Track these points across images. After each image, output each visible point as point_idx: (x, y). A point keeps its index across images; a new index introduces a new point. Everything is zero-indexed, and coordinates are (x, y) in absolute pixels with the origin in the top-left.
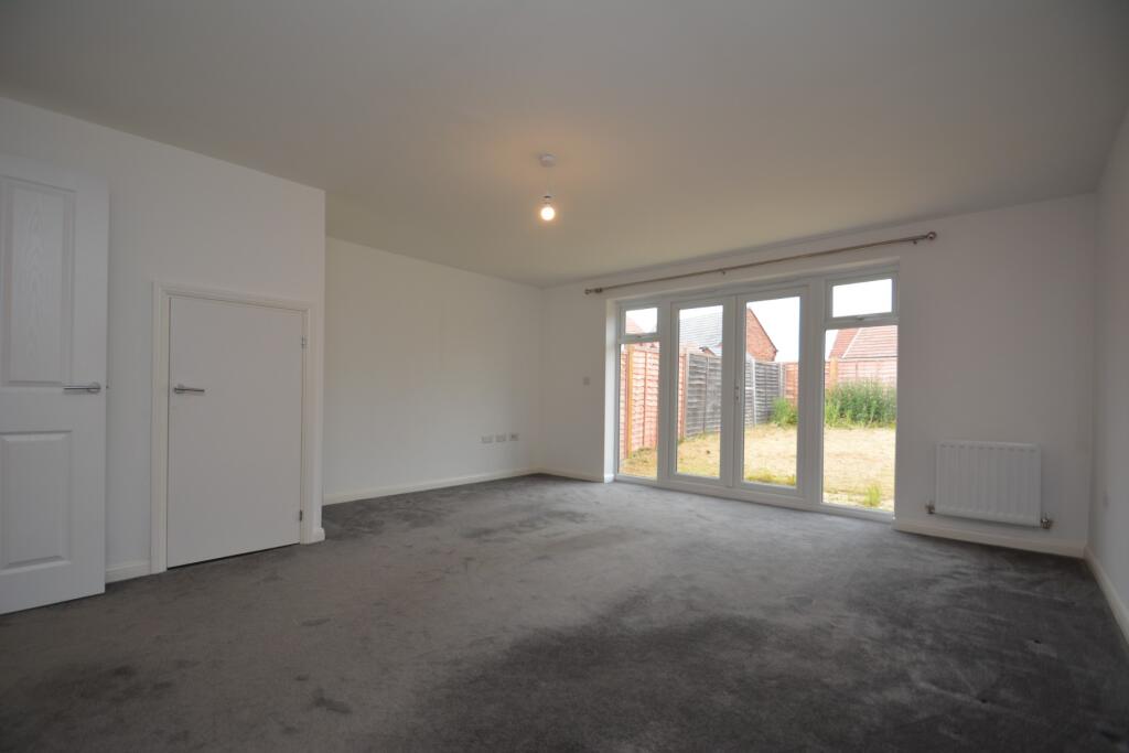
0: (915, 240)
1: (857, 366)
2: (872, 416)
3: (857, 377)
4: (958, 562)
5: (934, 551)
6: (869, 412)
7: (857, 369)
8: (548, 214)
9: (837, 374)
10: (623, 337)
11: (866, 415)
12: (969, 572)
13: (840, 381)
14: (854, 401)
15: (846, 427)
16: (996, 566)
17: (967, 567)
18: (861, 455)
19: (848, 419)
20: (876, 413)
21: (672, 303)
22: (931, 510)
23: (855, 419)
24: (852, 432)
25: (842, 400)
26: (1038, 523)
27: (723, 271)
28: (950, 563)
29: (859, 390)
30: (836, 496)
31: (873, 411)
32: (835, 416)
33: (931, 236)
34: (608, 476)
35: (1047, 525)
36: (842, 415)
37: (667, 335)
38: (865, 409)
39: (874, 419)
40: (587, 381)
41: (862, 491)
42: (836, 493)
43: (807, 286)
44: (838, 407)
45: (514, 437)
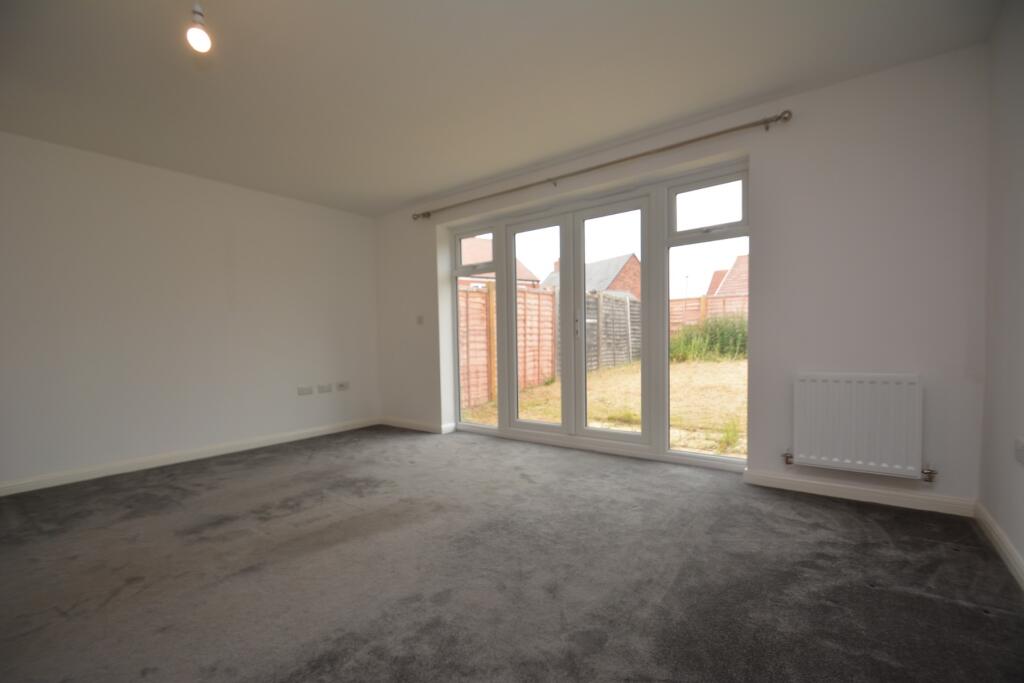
0: (766, 123)
1: (724, 302)
2: (738, 348)
3: (724, 312)
4: (822, 534)
5: (792, 515)
6: (735, 344)
7: (724, 304)
8: (199, 40)
9: (707, 310)
10: (459, 270)
11: (732, 348)
12: (838, 552)
13: (709, 316)
14: (722, 334)
15: (714, 360)
16: (870, 539)
17: (834, 544)
18: (724, 388)
19: (717, 352)
20: (741, 346)
21: (507, 226)
22: (788, 459)
23: (722, 352)
24: (719, 365)
25: (711, 334)
26: (919, 476)
27: (553, 181)
28: (813, 536)
29: (726, 323)
30: (695, 434)
31: (739, 343)
32: (704, 350)
33: (785, 117)
34: (447, 425)
35: (930, 477)
36: (711, 348)
37: (503, 263)
38: (731, 341)
39: (740, 351)
40: (420, 320)
41: (720, 427)
42: (694, 431)
43: (648, 195)
44: (707, 341)
45: (342, 386)
